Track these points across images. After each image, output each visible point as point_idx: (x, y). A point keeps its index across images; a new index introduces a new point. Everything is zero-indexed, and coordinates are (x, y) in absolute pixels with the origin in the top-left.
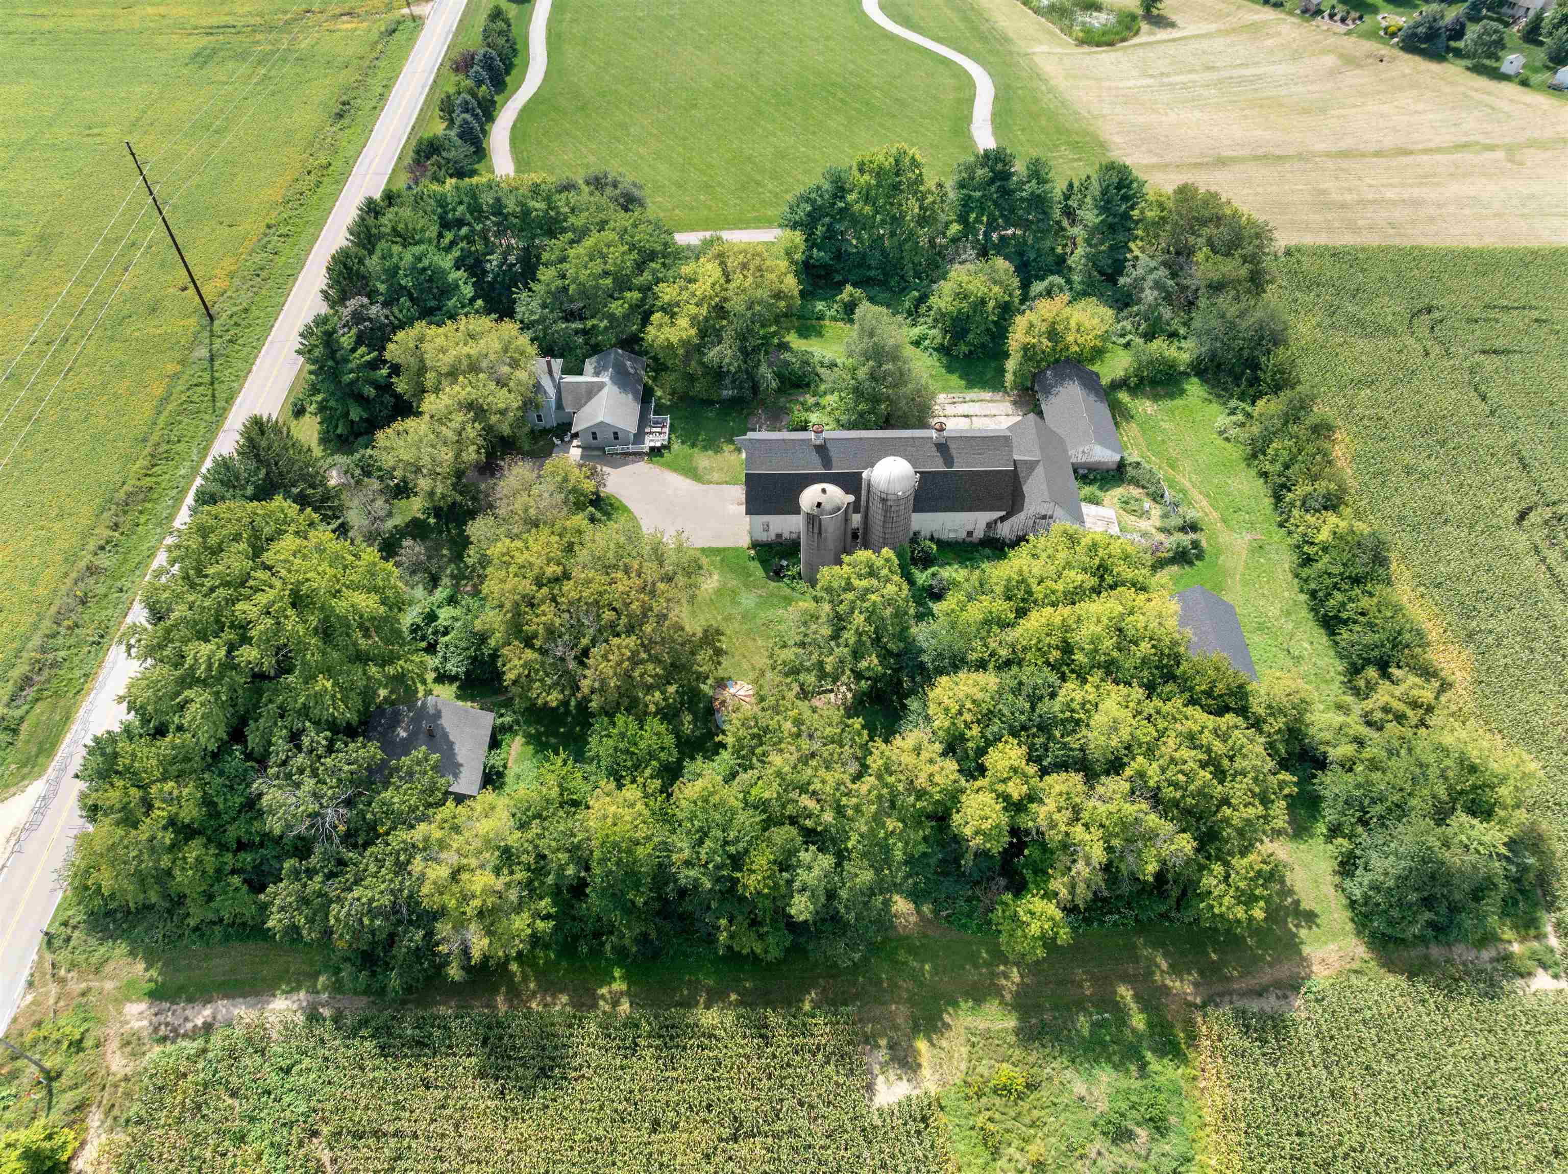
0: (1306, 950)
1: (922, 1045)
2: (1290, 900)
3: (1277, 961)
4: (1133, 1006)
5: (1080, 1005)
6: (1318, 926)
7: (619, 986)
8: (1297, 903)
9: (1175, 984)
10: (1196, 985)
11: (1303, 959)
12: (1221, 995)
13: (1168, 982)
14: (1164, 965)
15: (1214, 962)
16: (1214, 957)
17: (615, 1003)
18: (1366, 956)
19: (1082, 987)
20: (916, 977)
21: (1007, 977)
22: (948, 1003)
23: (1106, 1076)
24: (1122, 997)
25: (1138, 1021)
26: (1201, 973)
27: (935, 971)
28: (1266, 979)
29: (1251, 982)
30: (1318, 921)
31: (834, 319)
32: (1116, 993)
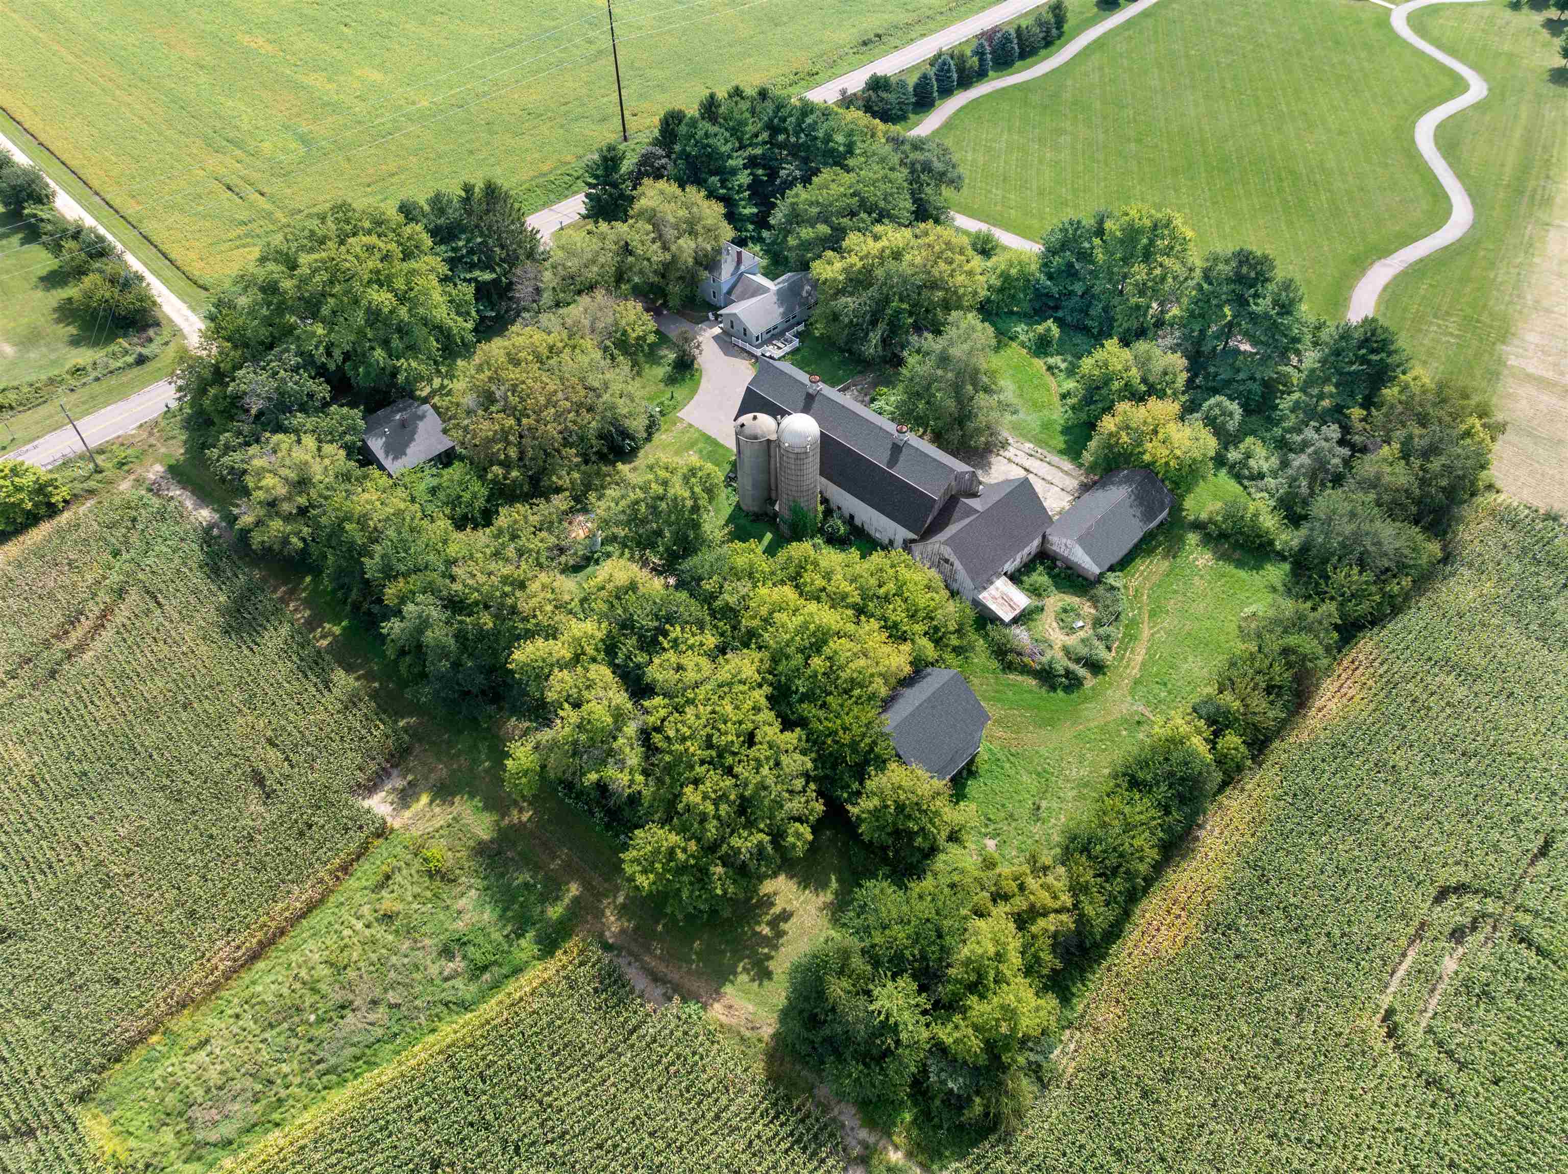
0: (728, 989)
1: (425, 799)
2: (766, 950)
3: (699, 974)
4: (566, 901)
5: (536, 868)
6: (760, 985)
7: (337, 630)
8: (769, 958)
9: (610, 917)
10: (623, 931)
11: (717, 992)
12: (631, 953)
13: (608, 912)
14: (621, 899)
15: (655, 930)
16: (660, 928)
17: (323, 637)
18: (766, 1038)
19: (553, 859)
20: (475, 761)
21: (521, 811)
22: (469, 793)
23: (488, 915)
24: (568, 890)
25: (555, 912)
26: (636, 929)
27: (487, 771)
28: (675, 976)
29: (662, 968)
30: (766, 983)
31: (1023, 344)
32: (567, 883)
